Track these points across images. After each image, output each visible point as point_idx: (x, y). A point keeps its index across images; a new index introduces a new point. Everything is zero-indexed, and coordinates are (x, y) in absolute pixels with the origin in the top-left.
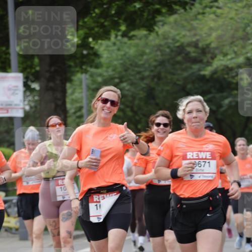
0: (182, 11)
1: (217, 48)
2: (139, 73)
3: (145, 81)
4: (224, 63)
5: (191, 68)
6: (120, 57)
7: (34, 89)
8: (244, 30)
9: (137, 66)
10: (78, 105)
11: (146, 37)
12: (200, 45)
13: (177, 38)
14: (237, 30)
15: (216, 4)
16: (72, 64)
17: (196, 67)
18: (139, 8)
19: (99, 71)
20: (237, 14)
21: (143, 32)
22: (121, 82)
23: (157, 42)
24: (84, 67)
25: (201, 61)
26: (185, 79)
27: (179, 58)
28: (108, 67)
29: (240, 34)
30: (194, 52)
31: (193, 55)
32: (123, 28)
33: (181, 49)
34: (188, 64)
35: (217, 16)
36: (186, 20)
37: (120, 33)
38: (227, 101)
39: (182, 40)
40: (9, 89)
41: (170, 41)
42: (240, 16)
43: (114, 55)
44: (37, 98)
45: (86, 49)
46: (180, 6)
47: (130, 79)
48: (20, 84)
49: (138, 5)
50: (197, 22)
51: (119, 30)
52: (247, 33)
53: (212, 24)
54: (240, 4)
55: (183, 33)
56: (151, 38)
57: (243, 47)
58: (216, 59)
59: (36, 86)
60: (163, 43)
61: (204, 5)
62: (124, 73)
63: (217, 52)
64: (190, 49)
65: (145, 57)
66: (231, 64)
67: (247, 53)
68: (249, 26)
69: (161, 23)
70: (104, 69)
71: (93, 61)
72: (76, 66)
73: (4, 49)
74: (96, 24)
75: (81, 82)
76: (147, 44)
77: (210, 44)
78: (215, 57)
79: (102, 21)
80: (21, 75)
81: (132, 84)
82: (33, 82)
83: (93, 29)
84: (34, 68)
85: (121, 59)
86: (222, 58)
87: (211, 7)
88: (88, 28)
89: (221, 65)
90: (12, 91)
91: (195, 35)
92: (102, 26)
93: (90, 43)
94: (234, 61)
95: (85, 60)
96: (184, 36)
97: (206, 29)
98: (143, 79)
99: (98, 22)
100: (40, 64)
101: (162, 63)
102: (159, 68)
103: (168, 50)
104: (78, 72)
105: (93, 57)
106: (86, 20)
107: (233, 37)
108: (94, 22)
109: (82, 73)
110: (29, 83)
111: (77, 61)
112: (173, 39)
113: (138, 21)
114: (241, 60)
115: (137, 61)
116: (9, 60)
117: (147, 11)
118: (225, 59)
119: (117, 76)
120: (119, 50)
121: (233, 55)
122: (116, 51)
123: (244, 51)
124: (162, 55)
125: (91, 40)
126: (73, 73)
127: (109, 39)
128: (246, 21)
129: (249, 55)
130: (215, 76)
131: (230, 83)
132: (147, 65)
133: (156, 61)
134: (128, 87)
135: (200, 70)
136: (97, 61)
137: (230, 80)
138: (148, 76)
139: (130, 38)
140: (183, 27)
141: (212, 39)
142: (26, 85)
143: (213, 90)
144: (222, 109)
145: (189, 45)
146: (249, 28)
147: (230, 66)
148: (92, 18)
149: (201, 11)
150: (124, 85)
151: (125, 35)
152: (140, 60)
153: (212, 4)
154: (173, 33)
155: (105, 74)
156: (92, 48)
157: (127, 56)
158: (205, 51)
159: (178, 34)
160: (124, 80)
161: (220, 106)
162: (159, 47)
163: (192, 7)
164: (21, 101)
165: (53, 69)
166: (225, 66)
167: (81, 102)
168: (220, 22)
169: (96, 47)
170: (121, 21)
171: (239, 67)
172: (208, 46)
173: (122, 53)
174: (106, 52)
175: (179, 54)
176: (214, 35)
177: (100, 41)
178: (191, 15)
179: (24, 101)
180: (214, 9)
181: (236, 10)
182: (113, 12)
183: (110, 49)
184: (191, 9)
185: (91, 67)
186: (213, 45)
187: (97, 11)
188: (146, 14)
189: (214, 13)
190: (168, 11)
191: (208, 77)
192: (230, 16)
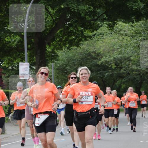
0: (90, 40)
1: (103, 54)
2: (73, 63)
3: (76, 66)
4: (105, 59)
5: (93, 61)
6: (66, 57)
7: (34, 69)
8: (113, 47)
9: (73, 60)
10: (50, 75)
11: (76, 49)
12: (97, 52)
13: (88, 50)
14: (110, 47)
15: (103, 37)
16: (48, 59)
17: (95, 61)
18: (74, 39)
19: (58, 62)
20: (110, 41)
21: (75, 47)
22: (67, 66)
23: (80, 51)
24: (52, 60)
25: (97, 59)
26: (91, 65)
27: (89, 57)
28: (62, 61)
29: (111, 49)
30: (94, 55)
31: (94, 56)
32: (67, 46)
33: (89, 54)
34: (92, 60)
35: (103, 42)
36: (91, 43)
37: (66, 48)
38: (107, 74)
39: (90, 51)
40: (24, 69)
41: (85, 51)
42: (111, 42)
43: (64, 56)
44: (34, 72)
45: (53, 53)
46: (89, 38)
47: (70, 65)
48: (28, 67)
49: (73, 37)
50: (96, 44)
51: (66, 47)
52: (114, 49)
53: (101, 45)
54: (111, 38)
55: (90, 48)
56: (78, 50)
57: (113, 54)
58: (103, 58)
59: (34, 67)
60: (82, 51)
61: (98, 37)
62: (68, 63)
63: (103, 55)
64: (93, 54)
65: (76, 57)
66: (108, 60)
67: (114, 56)
68: (115, 46)
69: (82, 44)
70: (60, 61)
71: (56, 58)
72: (50, 60)
73: (22, 53)
74: (57, 44)
75: (51, 66)
76: (77, 52)
77: (100, 52)
78: (102, 57)
79: (60, 43)
80: (29, 63)
81: (71, 67)
82: (33, 66)
83: (56, 46)
84: (34, 61)
85: (67, 58)
86: (105, 58)
87: (101, 39)
88: (54, 46)
89: (105, 60)
90: (25, 69)
91: (95, 49)
92: (60, 45)
93: (55, 51)
94: (109, 59)
95: (53, 58)
96: (91, 49)
97: (99, 46)
98: (75, 65)
99: (58, 44)
100: (36, 59)
101: (82, 59)
102: (81, 61)
103: (84, 54)
104: (50, 62)
105: (56, 57)
106: (54, 42)
107: (109, 50)
108: (57, 43)
109: (52, 62)
110: (32, 66)
111: (50, 58)
112: (86, 51)
113: (73, 43)
114: (112, 58)
115: (73, 58)
116: (24, 58)
117: (76, 39)
118: (106, 58)
119: (65, 64)
120: (66, 54)
121: (109, 57)
122: (65, 55)
123: (113, 55)
124: (82, 56)
125: (55, 50)
126: (49, 63)
127: (62, 50)
128: (113, 44)
129: (115, 57)
130: (102, 64)
131: (108, 67)
132: (76, 60)
133: (80, 58)
134: (69, 68)
135: (96, 62)
136: (57, 58)
137: (108, 66)
138: (77, 64)
139: (70, 50)
140: (90, 46)
141: (101, 51)
142: (30, 67)
143: (102, 70)
144: (105, 77)
145: (92, 52)
146: (115, 47)
147: (108, 61)
148: (56, 42)
149: (97, 40)
150: (68, 67)
151: (68, 48)
152: (74, 58)
153: (101, 37)
154: (86, 48)
155: (60, 63)
156: (56, 53)
157: (69, 56)
158: (98, 55)
159: (88, 48)
160: (68, 65)
161: (104, 76)
162: (81, 53)
163: (93, 38)
164: (28, 73)
165: (41, 61)
166: (106, 60)
167: (51, 74)
168: (104, 44)
169: (57, 53)
170: (67, 43)
171: (111, 61)
172: (100, 53)
173: (67, 55)
174: (61, 55)
175: (89, 56)
176: (102, 49)
177: (59, 51)
178: (93, 41)
179: (30, 73)
180: (102, 39)
181: (110, 40)
182: (64, 40)
183: (62, 54)
184: (93, 39)
185: (55, 60)
186: (101, 53)
187: (58, 39)
188: (76, 41)
189: (102, 41)
190: (85, 39)
191: (99, 65)
192: (108, 42)
